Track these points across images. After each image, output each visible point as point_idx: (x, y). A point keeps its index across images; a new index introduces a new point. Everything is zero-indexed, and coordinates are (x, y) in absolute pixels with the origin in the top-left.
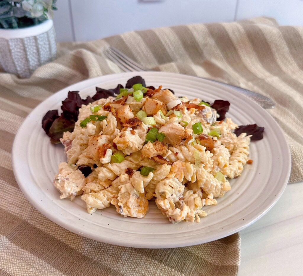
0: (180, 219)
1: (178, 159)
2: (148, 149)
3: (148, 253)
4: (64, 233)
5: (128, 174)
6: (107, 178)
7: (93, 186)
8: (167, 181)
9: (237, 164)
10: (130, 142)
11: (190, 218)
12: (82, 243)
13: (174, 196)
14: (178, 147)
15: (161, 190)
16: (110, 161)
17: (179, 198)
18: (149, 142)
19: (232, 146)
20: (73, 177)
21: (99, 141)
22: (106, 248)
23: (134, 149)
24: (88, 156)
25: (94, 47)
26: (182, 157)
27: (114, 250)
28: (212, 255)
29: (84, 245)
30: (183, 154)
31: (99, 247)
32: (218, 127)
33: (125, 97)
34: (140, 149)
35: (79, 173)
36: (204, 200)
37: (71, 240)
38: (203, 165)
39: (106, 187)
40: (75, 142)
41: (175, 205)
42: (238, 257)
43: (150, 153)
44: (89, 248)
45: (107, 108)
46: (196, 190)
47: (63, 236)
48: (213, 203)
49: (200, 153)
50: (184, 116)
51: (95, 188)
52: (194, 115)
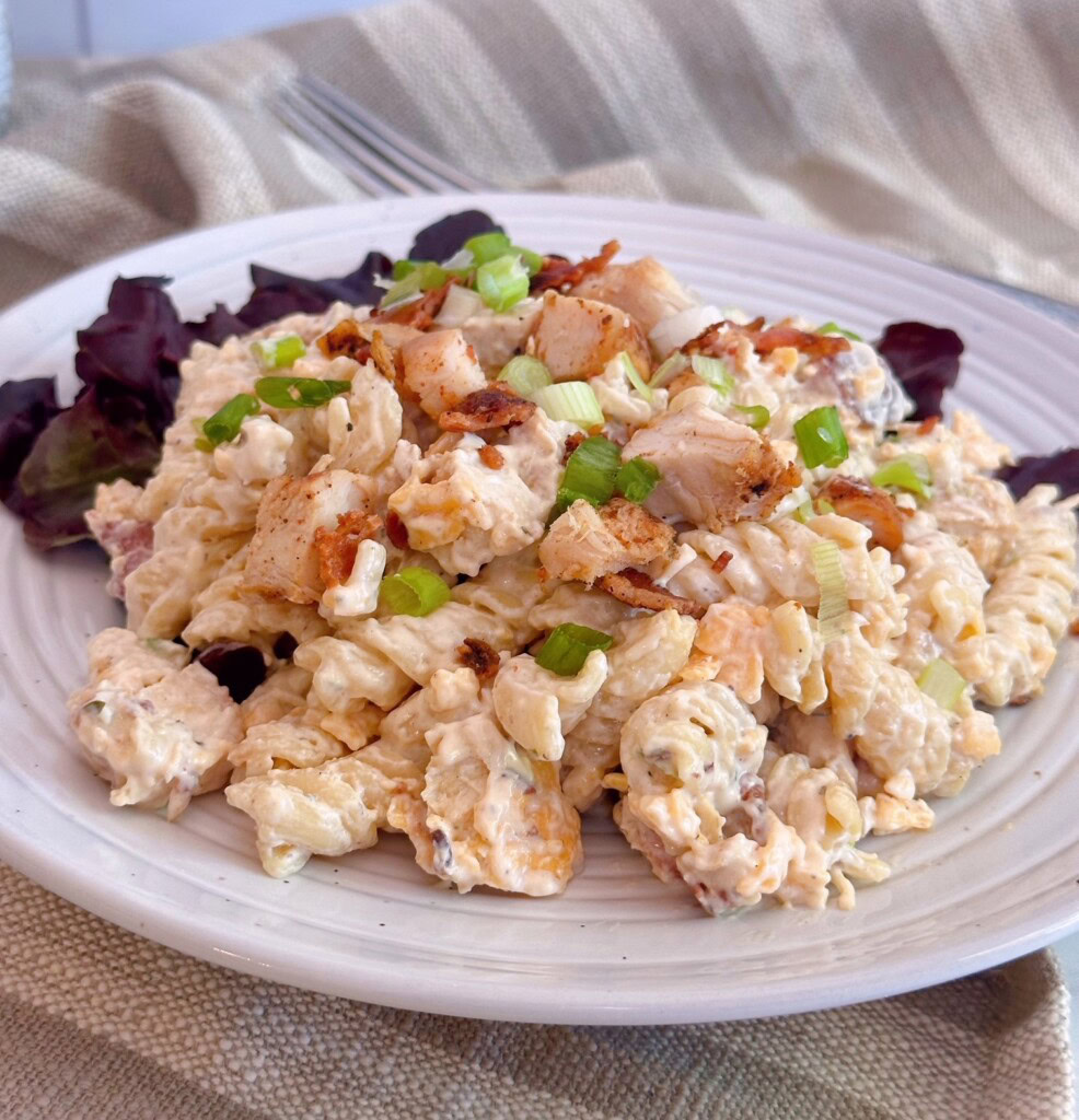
0: (753, 889)
1: (730, 589)
2: (579, 536)
3: (584, 1087)
4: (126, 999)
5: (472, 666)
6: (361, 695)
7: (282, 737)
8: (682, 697)
9: (1024, 632)
10: (479, 506)
11: (803, 886)
12: (226, 1045)
13: (720, 775)
14: (728, 531)
15: (656, 741)
16: (373, 606)
17: (743, 787)
18: (578, 501)
19: (990, 541)
20: (173, 699)
21: (317, 499)
22: (361, 1067)
23: (500, 538)
24: (254, 583)
25: (213, 74)
26: (752, 579)
27: (401, 1078)
28: (919, 1090)
29: (242, 1053)
30: (755, 565)
31: (323, 1062)
32: (915, 448)
33: (433, 295)
34: (531, 540)
35: (200, 682)
36: (869, 802)
37: (167, 1034)
38: (860, 619)
39: (354, 744)
40: (175, 521)
41: (723, 821)
42: (1059, 1082)
43: (592, 555)
44: (266, 1068)
45: (340, 347)
46: (826, 754)
47: (118, 1013)
48: (913, 820)
49: (843, 558)
50: (746, 385)
51: (300, 748)
52: (795, 385)
